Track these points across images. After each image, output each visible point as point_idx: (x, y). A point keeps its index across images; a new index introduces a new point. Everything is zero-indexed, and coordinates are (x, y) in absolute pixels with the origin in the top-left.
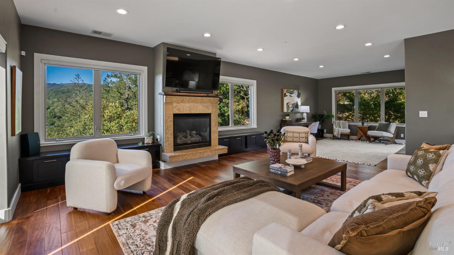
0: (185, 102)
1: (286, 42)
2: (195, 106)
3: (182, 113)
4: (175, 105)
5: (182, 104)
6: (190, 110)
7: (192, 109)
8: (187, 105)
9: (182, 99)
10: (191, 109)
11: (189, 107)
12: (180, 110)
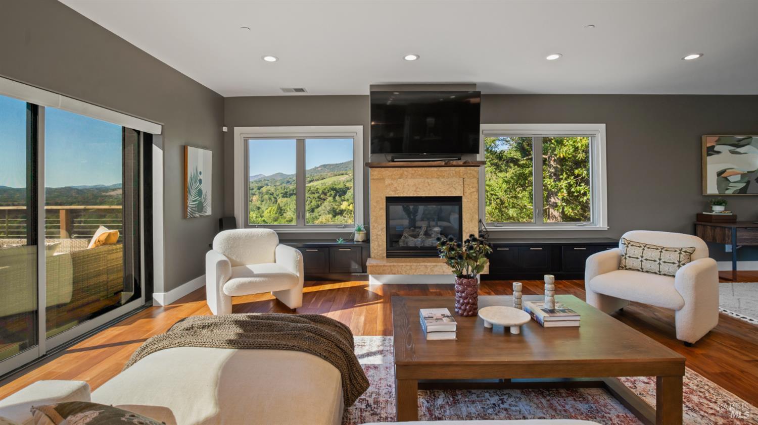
0: (406, 178)
1: (593, 26)
2: (427, 185)
3: (402, 195)
4: (388, 181)
5: (402, 180)
6: (415, 191)
7: (420, 189)
8: (411, 182)
9: (401, 172)
10: (418, 190)
11: (415, 185)
12: (397, 190)
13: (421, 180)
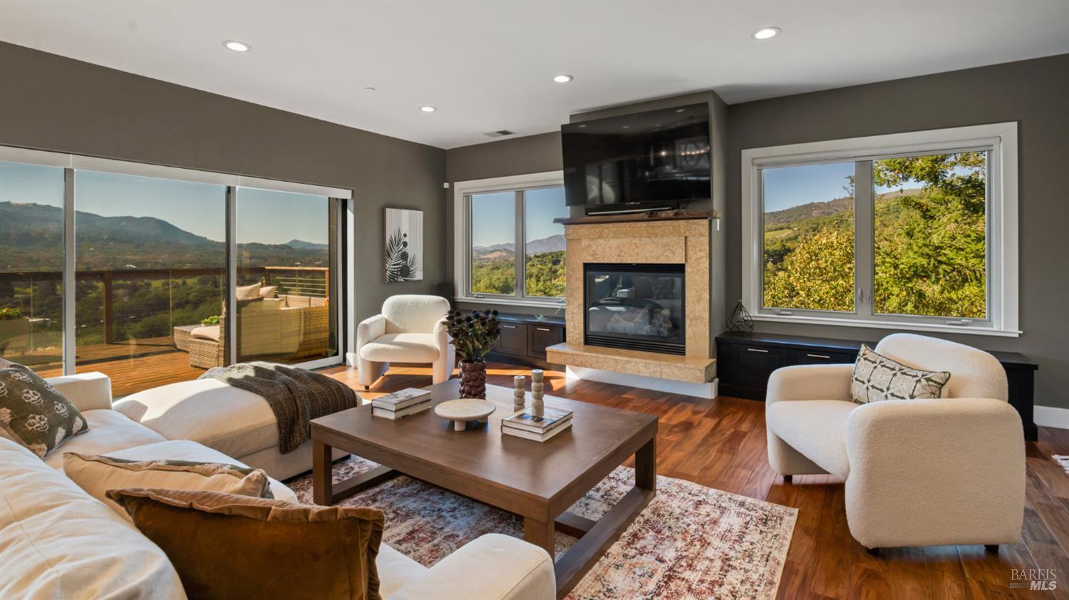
0: (607, 237)
2: (634, 246)
3: (602, 262)
4: (585, 243)
5: (602, 241)
6: (619, 255)
7: (625, 252)
8: (613, 243)
9: (601, 229)
10: (622, 254)
11: (618, 247)
12: (597, 254)
13: (626, 240)
